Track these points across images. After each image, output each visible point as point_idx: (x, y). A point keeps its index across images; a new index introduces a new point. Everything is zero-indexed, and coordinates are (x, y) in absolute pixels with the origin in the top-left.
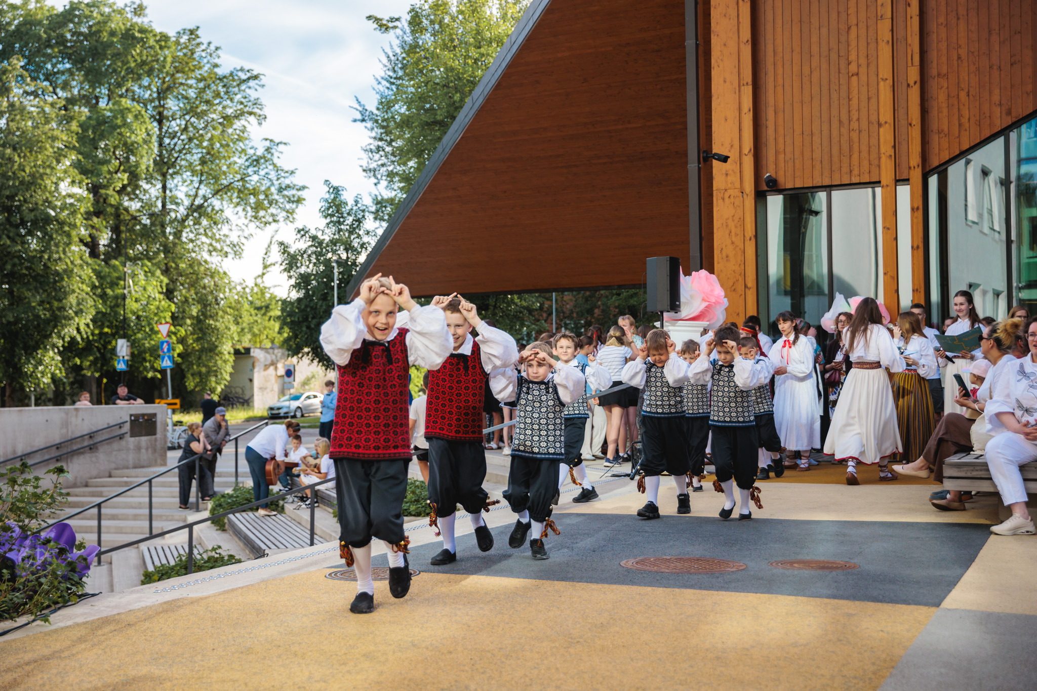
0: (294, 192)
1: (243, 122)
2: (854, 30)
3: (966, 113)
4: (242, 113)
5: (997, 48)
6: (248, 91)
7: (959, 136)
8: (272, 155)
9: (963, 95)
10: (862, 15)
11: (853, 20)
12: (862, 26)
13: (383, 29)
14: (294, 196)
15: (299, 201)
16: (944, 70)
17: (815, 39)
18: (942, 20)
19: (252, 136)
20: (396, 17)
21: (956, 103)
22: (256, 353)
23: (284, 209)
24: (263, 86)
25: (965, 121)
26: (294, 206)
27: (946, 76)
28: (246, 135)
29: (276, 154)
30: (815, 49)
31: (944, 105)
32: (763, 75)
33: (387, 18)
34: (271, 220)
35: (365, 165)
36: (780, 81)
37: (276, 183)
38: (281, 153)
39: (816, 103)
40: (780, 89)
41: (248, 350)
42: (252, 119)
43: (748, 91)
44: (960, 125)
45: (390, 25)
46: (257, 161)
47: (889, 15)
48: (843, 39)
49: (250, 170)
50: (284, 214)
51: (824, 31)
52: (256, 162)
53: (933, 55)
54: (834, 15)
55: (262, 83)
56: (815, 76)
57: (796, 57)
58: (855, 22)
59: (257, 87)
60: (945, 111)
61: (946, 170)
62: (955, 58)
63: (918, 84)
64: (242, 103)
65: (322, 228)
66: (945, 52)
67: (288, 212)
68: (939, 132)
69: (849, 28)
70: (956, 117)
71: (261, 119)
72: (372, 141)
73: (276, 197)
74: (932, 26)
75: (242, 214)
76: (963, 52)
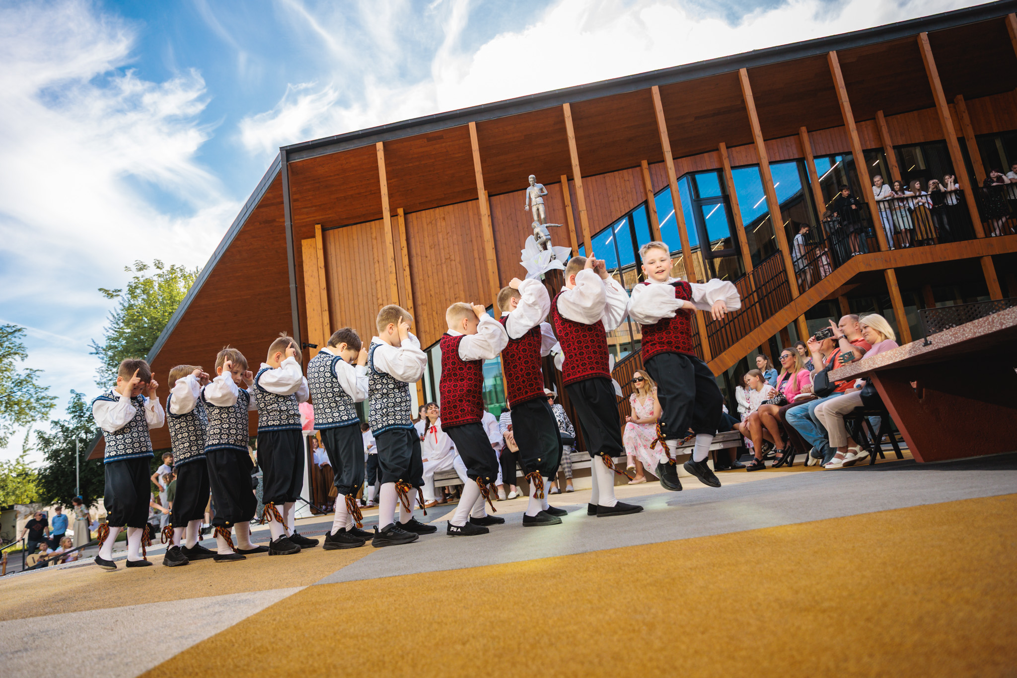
0: (48, 401)
1: (10, 359)
2: (379, 282)
3: (437, 322)
4: (9, 354)
5: (448, 290)
6: (13, 339)
7: (435, 334)
8: (32, 378)
9: (434, 313)
10: (383, 275)
11: (378, 278)
12: (383, 280)
13: (109, 297)
14: (47, 403)
15: (51, 406)
16: (424, 302)
17: (359, 287)
18: (421, 277)
19: (16, 368)
20: (119, 289)
21: (431, 317)
22: (19, 508)
23: (39, 412)
24: (25, 335)
25: (436, 326)
26: (48, 409)
27: (426, 304)
28: (12, 367)
29: (35, 378)
30: (360, 292)
31: (426, 319)
32: (334, 306)
33: (113, 289)
34: (30, 419)
35: (98, 380)
36: (343, 309)
37: (34, 396)
38: (39, 377)
39: (363, 319)
40: (343, 313)
41: (11, 507)
42: (17, 357)
43: (326, 314)
44: (435, 328)
45: (115, 294)
46: (21, 383)
47: (395, 271)
48: (374, 287)
49: (15, 389)
50: (40, 415)
51: (364, 283)
52: (19, 383)
53: (418, 294)
54: (368, 275)
55: (24, 333)
56: (361, 306)
57: (351, 296)
58: (379, 279)
59: (21, 336)
60: (427, 321)
61: (431, 350)
62: (429, 296)
63: (413, 308)
64: (9, 347)
65: (68, 420)
66: (424, 292)
67: (43, 413)
68: (425, 332)
69: (376, 282)
70: (432, 324)
71: (24, 357)
72: (103, 365)
73: (35, 405)
74: (417, 280)
75: (8, 417)
76: (432, 293)
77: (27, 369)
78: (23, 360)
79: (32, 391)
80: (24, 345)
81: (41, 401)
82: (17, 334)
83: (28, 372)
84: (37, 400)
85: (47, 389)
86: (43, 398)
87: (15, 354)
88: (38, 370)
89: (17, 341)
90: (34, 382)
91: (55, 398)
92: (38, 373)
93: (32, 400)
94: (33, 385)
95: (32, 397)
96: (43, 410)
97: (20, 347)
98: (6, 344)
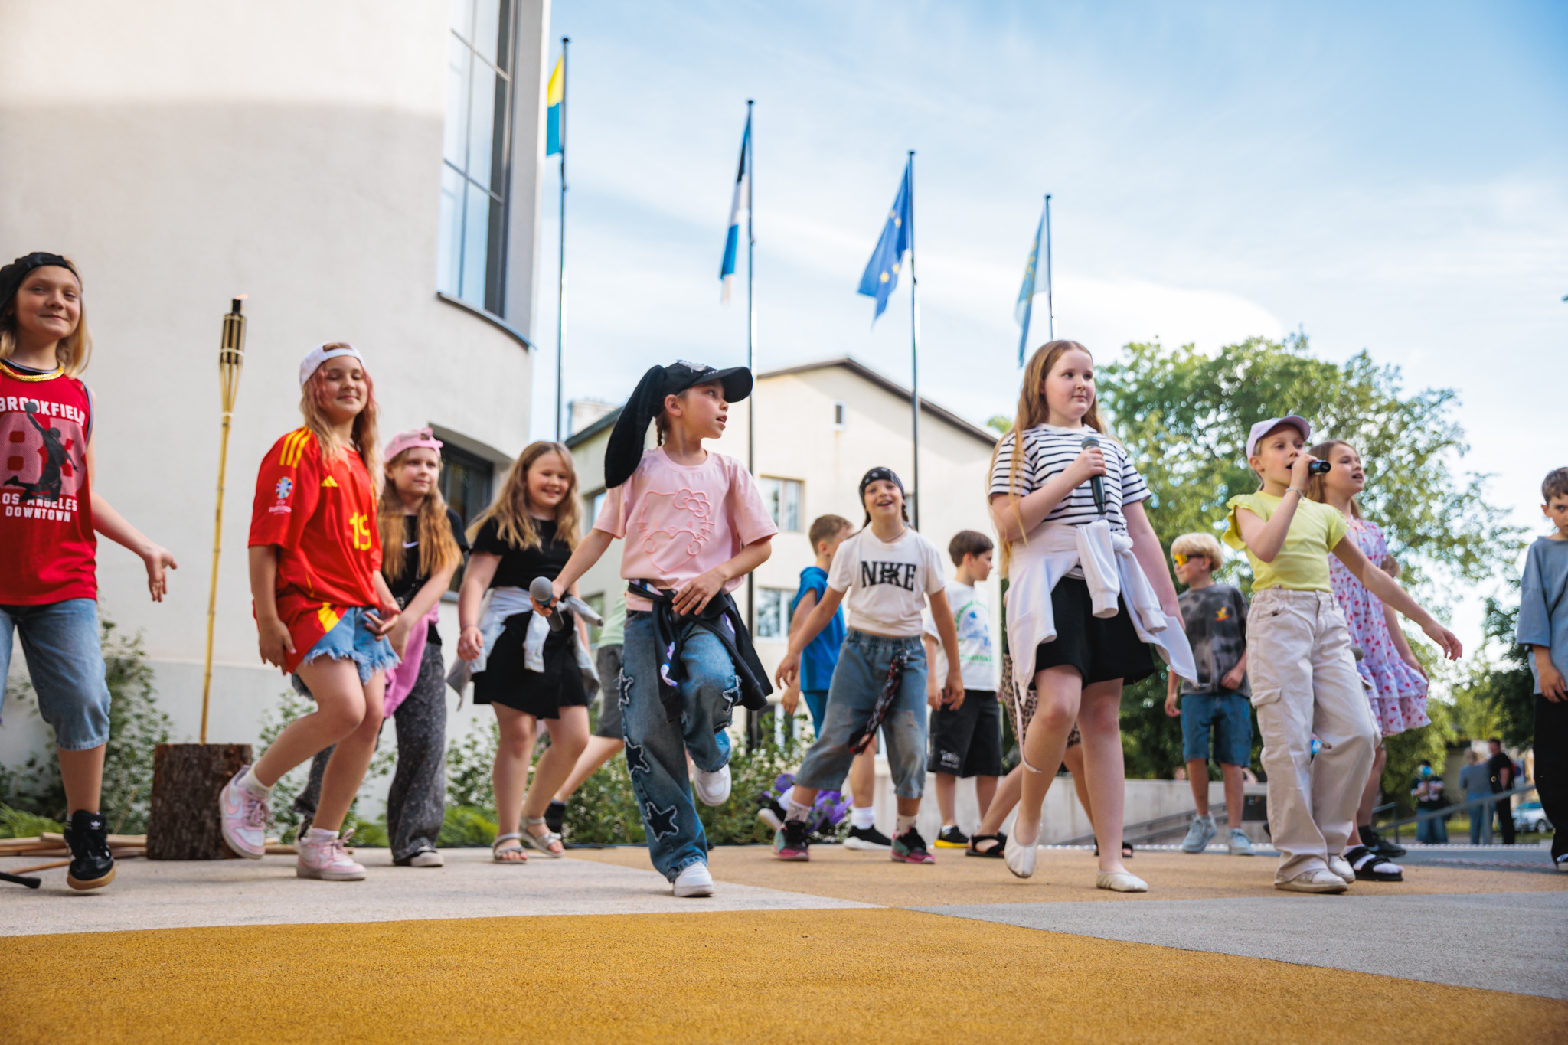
1: (1439, 456)
4: (1438, 445)
6: (1442, 415)
19: (1451, 472)
28: (1443, 471)
42: (1451, 450)
46: (1460, 501)
55: (1459, 402)
59: (1453, 408)
71: (1463, 447)
73: (1489, 544)
77: (1468, 473)
78: (1462, 454)
79: (1483, 517)
80: (1462, 425)
81: (1502, 537)
82: (1446, 404)
83: (1472, 479)
84: (1494, 534)
85: (1508, 511)
86: (1504, 530)
87: (1448, 443)
88: (1490, 475)
89: (1450, 420)
90: (1484, 498)
91: (1525, 530)
92: (1489, 480)
93: (1485, 535)
94: (1484, 505)
95: (1482, 528)
96: (1507, 554)
97: (1456, 429)
98: (1432, 426)
